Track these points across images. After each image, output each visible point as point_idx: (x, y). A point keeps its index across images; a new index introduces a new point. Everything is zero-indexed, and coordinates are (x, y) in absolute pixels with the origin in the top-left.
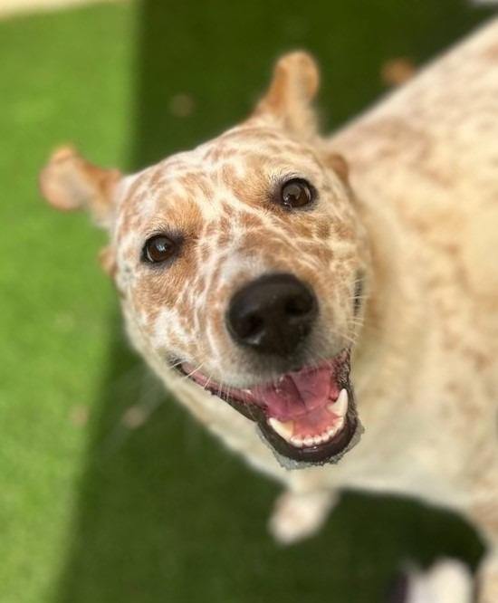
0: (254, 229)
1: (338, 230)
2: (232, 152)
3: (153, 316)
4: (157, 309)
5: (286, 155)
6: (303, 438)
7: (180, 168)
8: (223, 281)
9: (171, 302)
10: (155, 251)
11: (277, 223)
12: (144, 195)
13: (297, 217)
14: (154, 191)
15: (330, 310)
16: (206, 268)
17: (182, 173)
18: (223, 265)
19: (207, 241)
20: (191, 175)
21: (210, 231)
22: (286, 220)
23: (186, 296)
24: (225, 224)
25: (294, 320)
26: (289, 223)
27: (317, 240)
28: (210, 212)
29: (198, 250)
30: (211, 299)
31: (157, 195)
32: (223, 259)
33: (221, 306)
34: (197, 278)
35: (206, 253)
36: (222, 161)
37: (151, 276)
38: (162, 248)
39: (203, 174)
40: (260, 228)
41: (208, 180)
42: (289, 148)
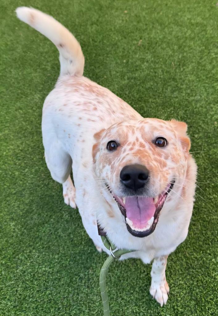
0: (142, 149)
1: (172, 158)
2: (147, 123)
3: (104, 167)
4: (106, 165)
5: (164, 129)
6: (135, 227)
7: (129, 123)
8: (124, 161)
9: (110, 163)
10: (110, 146)
11: (150, 149)
12: (114, 128)
13: (158, 149)
14: (117, 127)
15: (154, 182)
16: (122, 155)
17: (128, 125)
18: (127, 156)
19: (126, 147)
20: (130, 126)
21: (128, 145)
22: (154, 149)
23: (114, 163)
24: (134, 144)
25: (141, 181)
26: (155, 150)
27: (163, 159)
28: (131, 139)
29: (123, 149)
30: (119, 165)
31: (118, 128)
32: (128, 154)
33: (121, 168)
34: (119, 158)
35: (125, 151)
36: (143, 124)
37: (107, 154)
38: (112, 146)
39: (134, 127)
40: (144, 149)
41: (135, 129)
42: (167, 128)
